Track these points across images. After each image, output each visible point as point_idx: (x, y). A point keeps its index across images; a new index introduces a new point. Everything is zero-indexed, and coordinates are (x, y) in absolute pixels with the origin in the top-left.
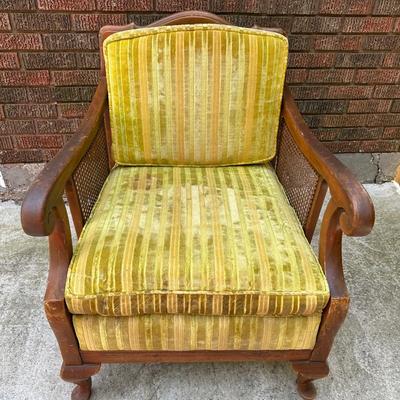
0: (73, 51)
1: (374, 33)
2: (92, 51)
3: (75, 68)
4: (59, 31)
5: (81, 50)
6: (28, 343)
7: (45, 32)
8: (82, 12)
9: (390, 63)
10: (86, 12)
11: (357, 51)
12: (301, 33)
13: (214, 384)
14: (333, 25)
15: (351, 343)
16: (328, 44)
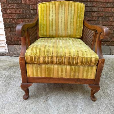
0: (30, 14)
1: (107, 12)
2: (34, 14)
3: (30, 19)
4: (27, 9)
5: (32, 14)
6: (11, 85)
7: (23, 9)
8: (33, 4)
9: (111, 20)
10: (34, 4)
11: (103, 16)
12: (88, 11)
13: (65, 96)
14: (96, 9)
15: (106, 89)
16: (95, 14)
